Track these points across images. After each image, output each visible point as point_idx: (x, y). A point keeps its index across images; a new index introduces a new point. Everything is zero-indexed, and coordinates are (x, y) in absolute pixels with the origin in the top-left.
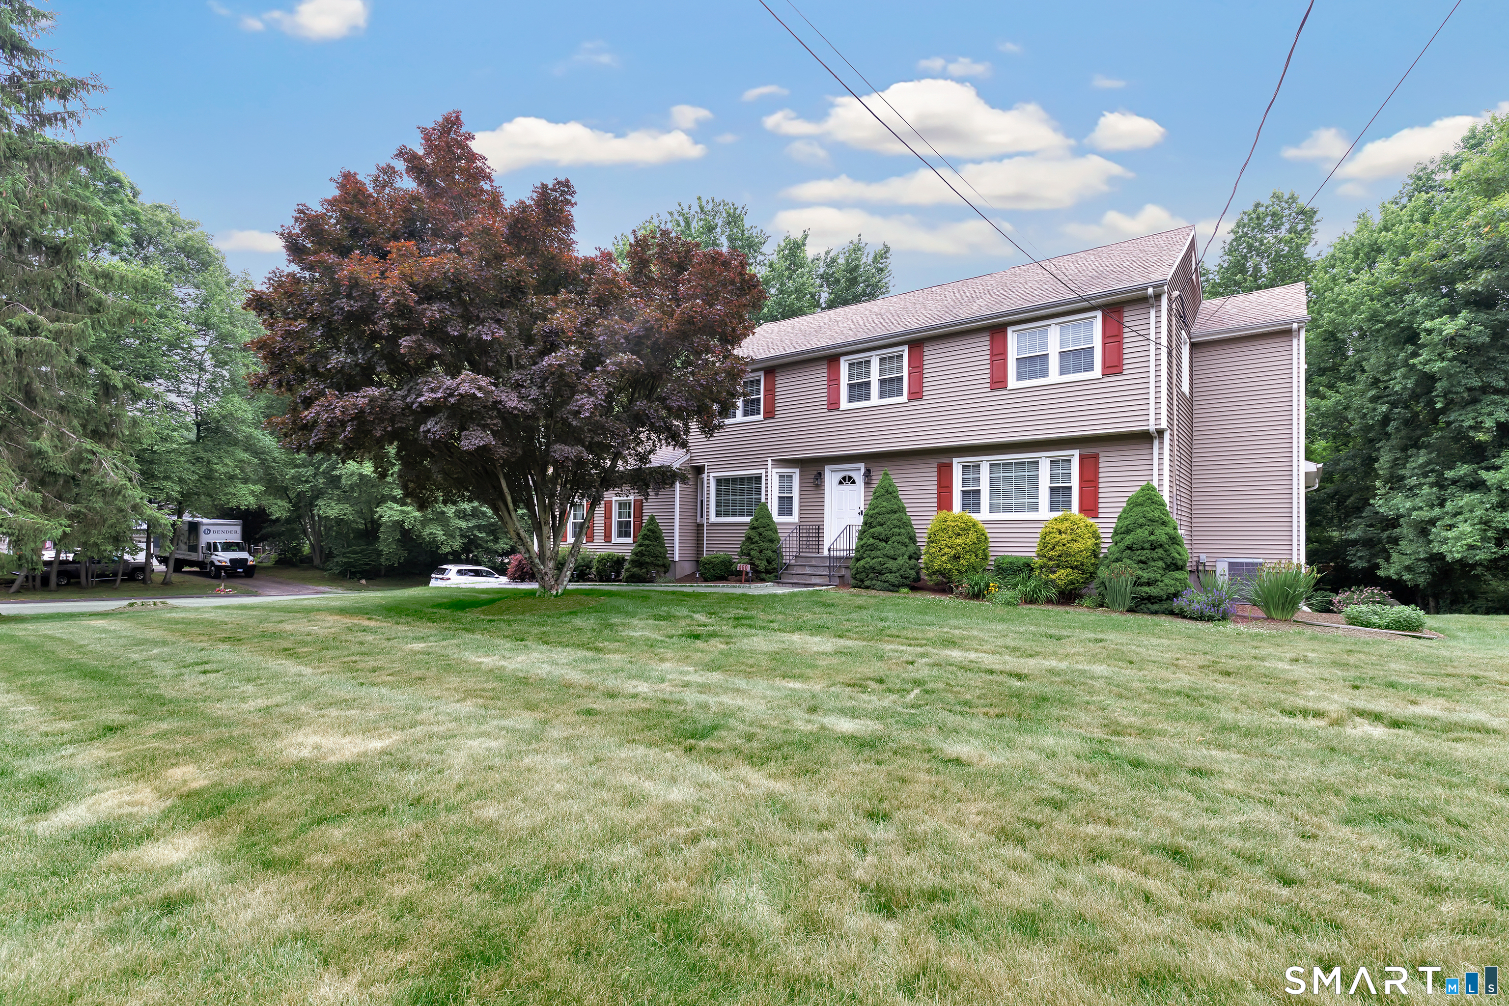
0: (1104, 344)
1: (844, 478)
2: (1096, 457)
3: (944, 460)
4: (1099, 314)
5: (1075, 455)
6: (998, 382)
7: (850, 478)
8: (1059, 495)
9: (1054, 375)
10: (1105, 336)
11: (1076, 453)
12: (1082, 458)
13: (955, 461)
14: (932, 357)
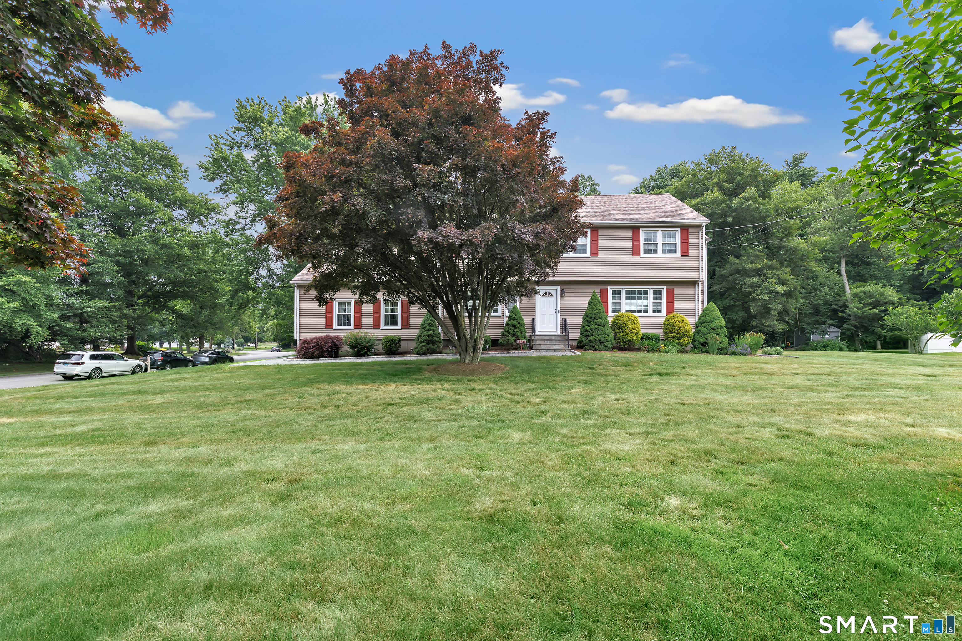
0: (682, 242)
1: (546, 293)
2: (673, 290)
3: (604, 287)
4: (679, 229)
5: (664, 289)
6: (636, 253)
7: (550, 293)
8: (657, 306)
9: (660, 253)
10: (682, 239)
11: (665, 287)
12: (667, 289)
13: (609, 288)
14: (603, 236)
